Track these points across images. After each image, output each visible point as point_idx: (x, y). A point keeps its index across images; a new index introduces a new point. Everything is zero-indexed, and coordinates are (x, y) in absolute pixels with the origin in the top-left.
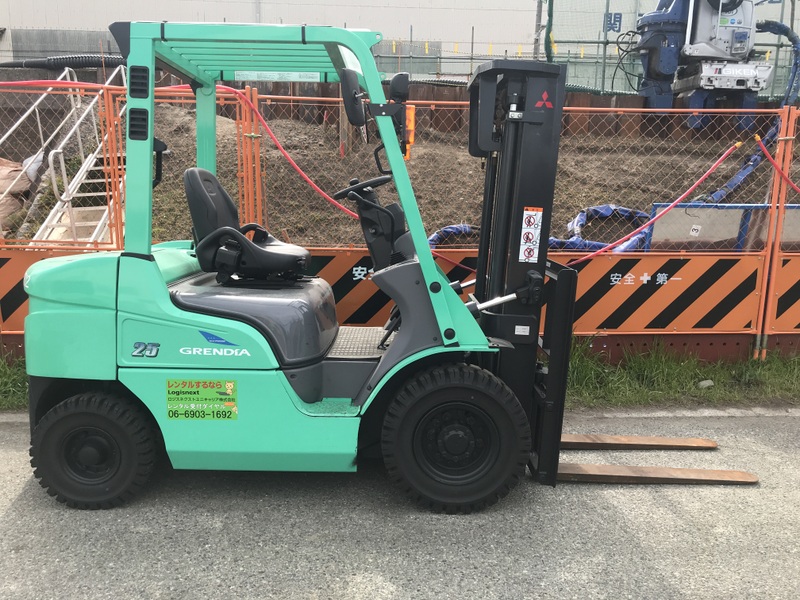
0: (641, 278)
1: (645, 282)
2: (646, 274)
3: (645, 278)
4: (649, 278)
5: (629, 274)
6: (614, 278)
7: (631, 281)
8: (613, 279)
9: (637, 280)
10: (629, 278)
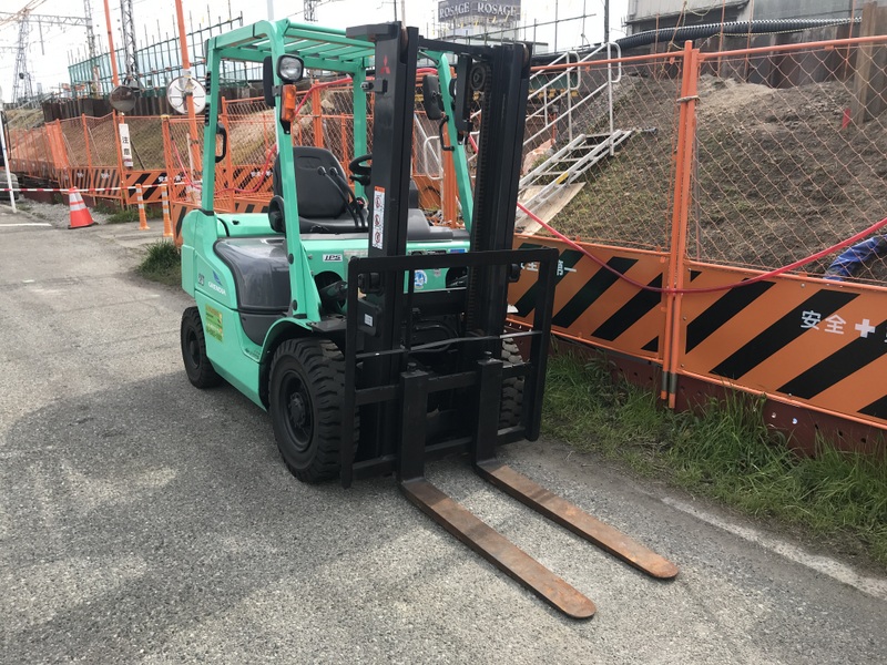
0: (858, 327)
1: (864, 334)
2: (866, 322)
3: (865, 328)
4: (872, 329)
5: (835, 316)
6: (808, 317)
7: (836, 329)
8: (806, 320)
9: (848, 328)
10: (835, 323)
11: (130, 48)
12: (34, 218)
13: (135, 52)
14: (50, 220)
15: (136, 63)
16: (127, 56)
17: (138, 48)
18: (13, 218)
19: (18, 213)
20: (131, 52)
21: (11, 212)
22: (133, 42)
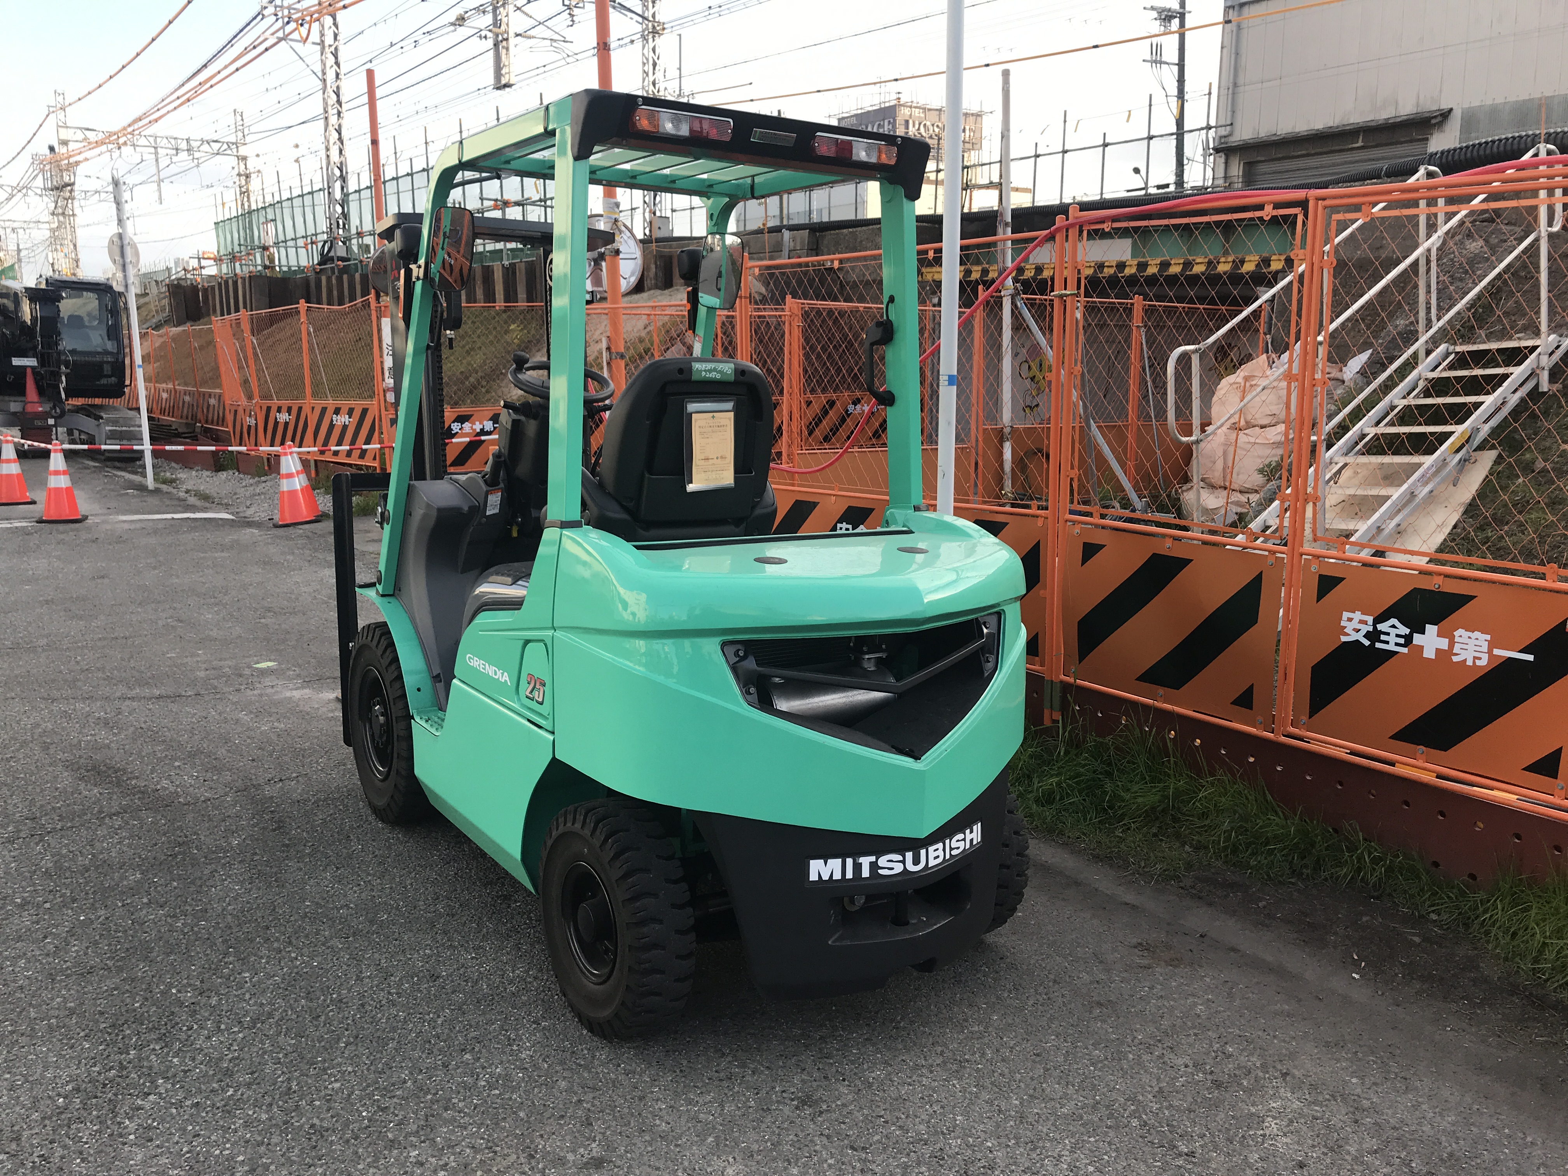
11: (338, 185)
12: (192, 500)
13: (346, 196)
14: (226, 507)
15: (345, 215)
16: (331, 199)
17: (352, 186)
18: (153, 501)
19: (157, 491)
20: (338, 195)
21: (142, 488)
22: (343, 179)
